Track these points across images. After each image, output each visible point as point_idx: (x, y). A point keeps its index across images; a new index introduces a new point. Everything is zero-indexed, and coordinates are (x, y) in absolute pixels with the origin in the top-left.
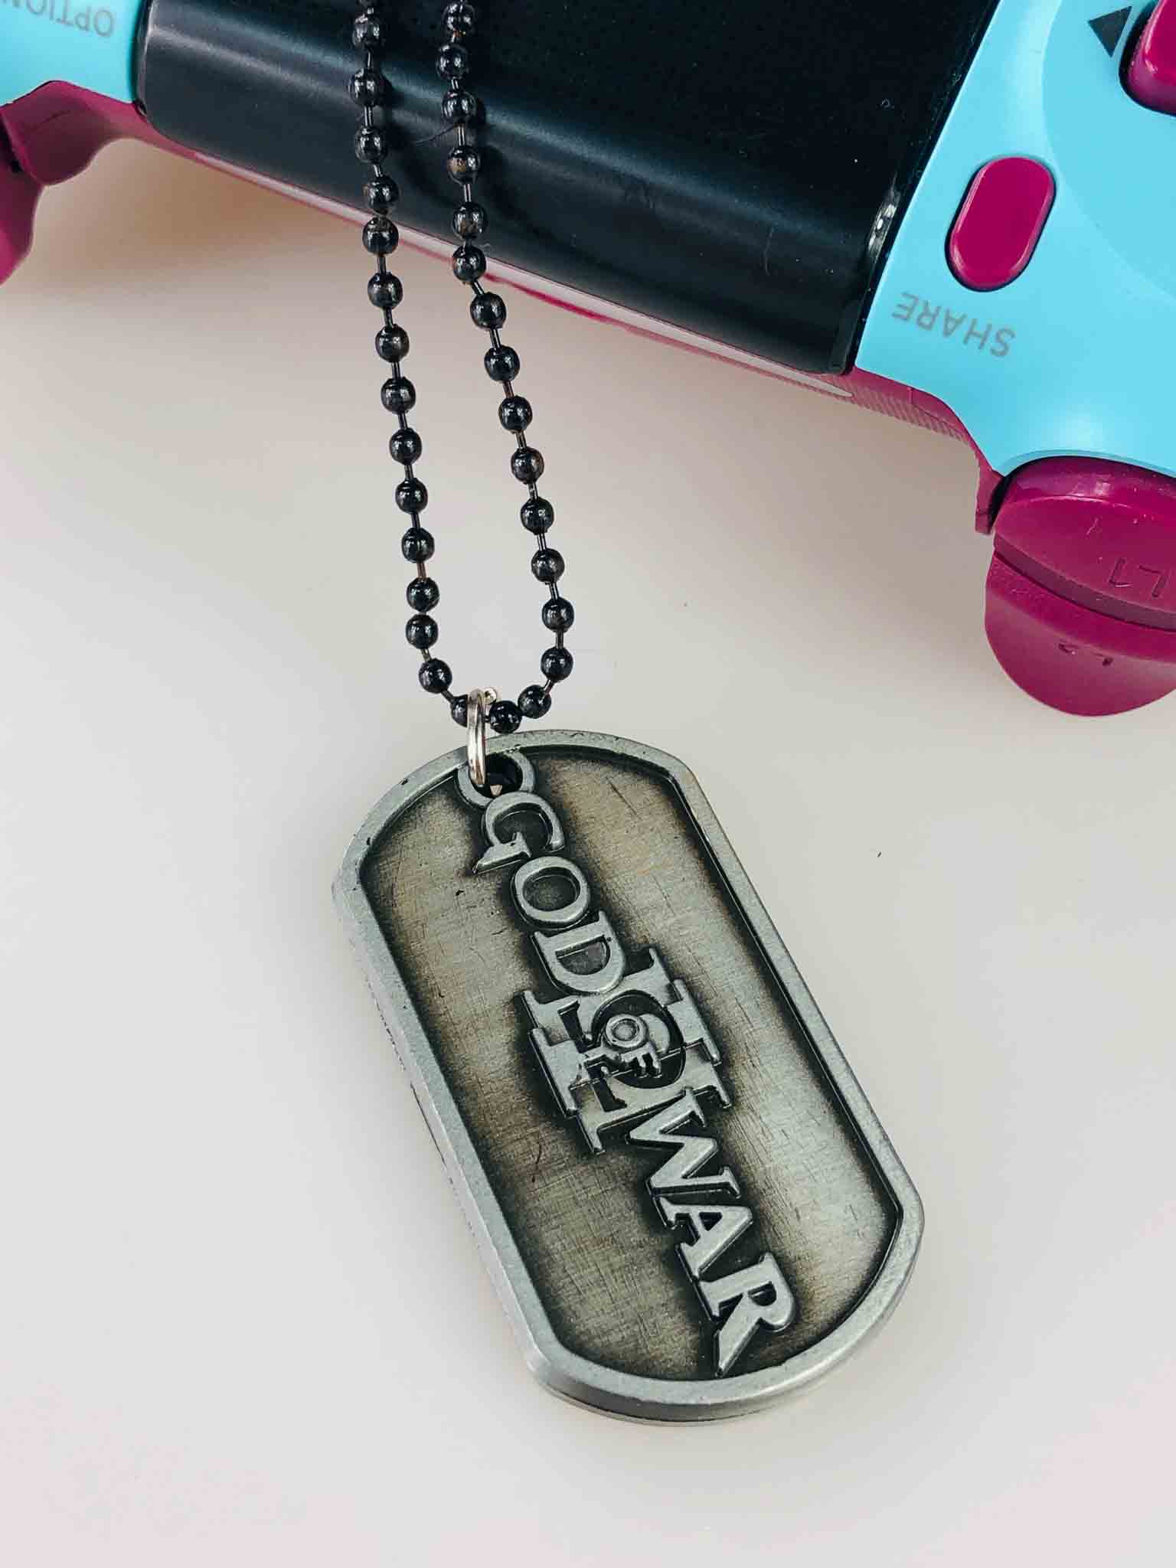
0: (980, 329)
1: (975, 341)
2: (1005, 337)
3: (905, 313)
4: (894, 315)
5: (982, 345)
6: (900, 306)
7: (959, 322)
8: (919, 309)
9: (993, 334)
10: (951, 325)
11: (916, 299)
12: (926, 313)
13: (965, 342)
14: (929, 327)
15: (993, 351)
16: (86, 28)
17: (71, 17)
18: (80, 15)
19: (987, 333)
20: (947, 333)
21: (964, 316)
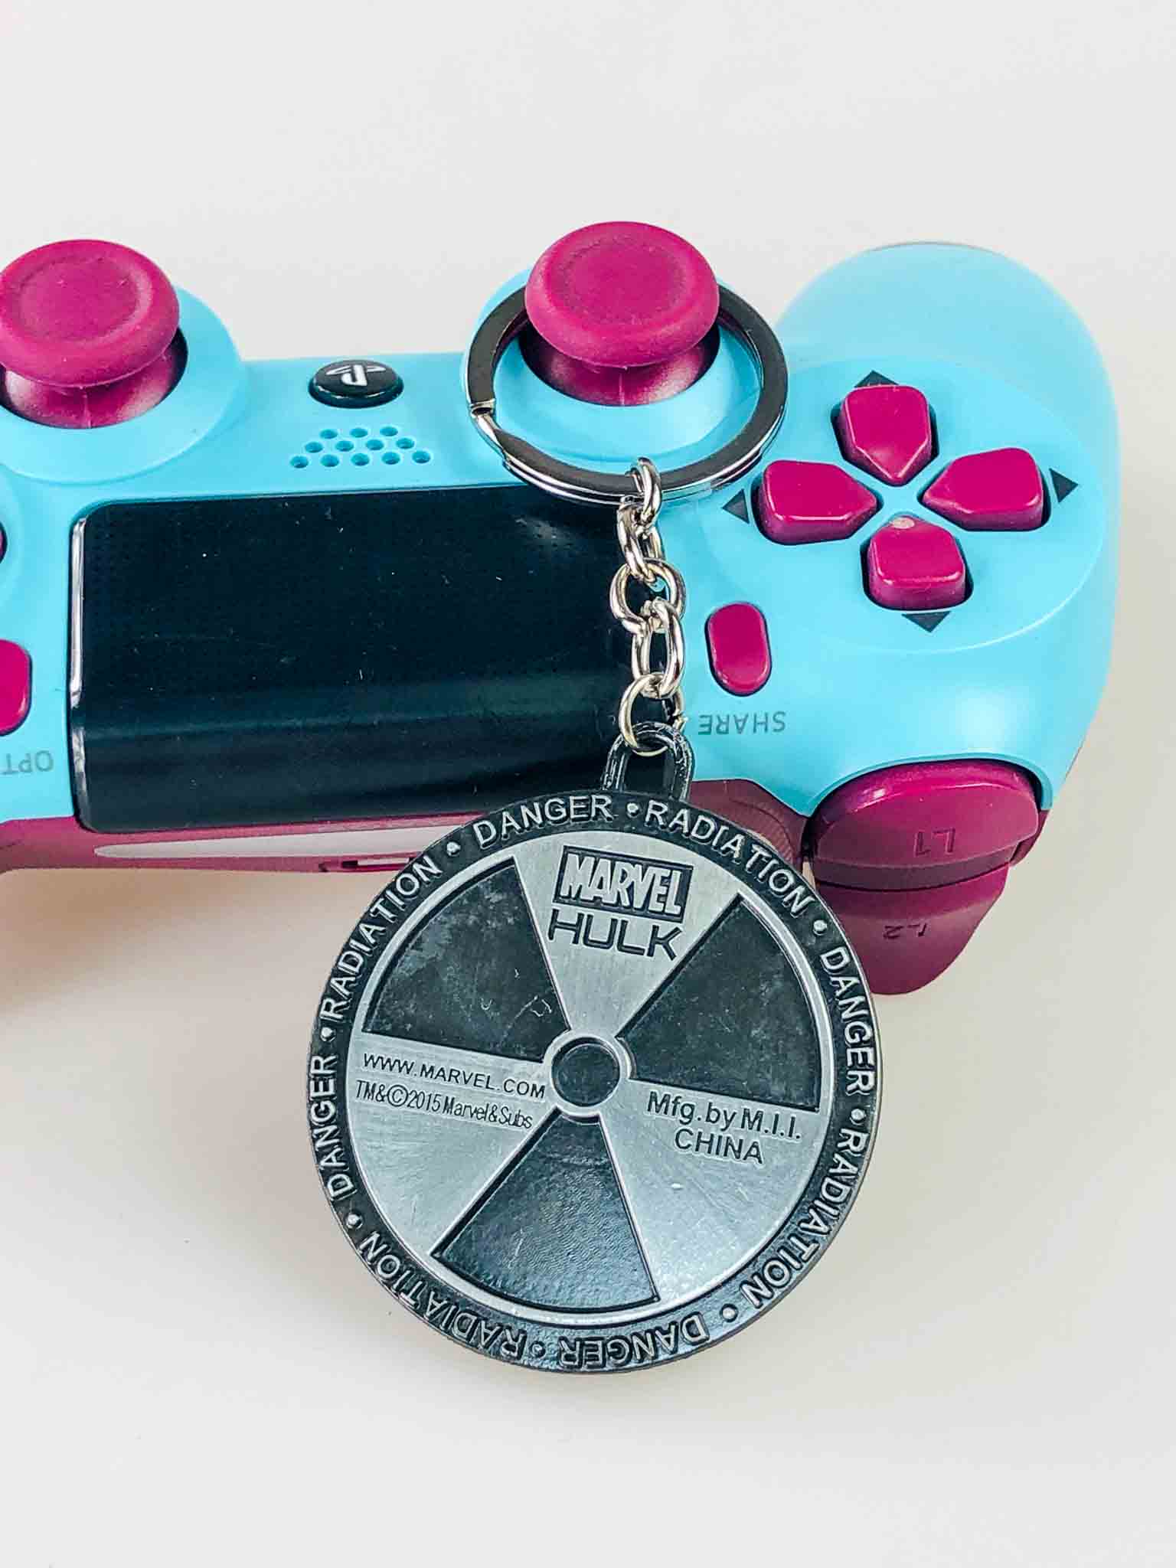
0: (758, 720)
1: (760, 728)
2: (779, 717)
3: (706, 729)
4: (700, 733)
5: (766, 729)
6: (702, 726)
7: (744, 721)
8: (715, 723)
9: (770, 718)
10: (740, 724)
11: (711, 717)
12: (721, 722)
13: (755, 730)
14: (727, 732)
15: (775, 730)
16: (29, 770)
17: (15, 768)
18: (22, 763)
19: (767, 718)
20: (740, 730)
21: (747, 716)
